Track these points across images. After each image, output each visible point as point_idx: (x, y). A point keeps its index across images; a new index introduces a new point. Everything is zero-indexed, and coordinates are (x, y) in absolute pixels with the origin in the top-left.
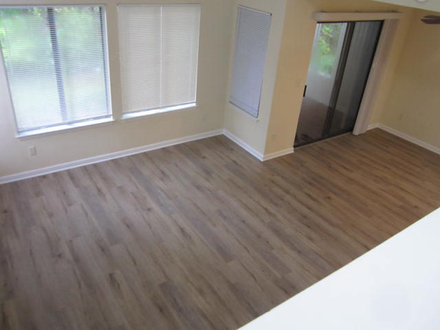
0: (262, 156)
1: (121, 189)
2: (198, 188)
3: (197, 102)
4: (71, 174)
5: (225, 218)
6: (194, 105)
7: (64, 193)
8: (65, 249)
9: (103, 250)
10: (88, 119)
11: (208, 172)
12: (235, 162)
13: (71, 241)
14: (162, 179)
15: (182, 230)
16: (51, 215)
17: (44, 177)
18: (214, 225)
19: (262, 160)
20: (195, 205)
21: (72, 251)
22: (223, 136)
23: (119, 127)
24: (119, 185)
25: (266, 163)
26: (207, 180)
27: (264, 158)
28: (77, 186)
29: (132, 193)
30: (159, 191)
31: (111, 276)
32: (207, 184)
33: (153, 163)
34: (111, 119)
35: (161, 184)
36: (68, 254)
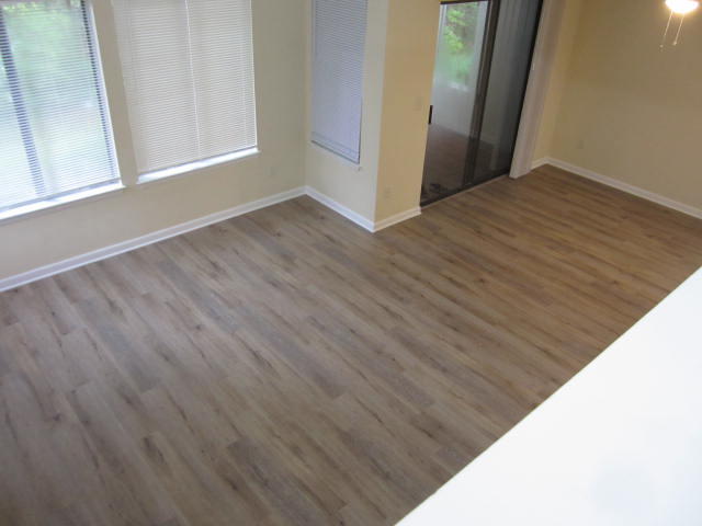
0: (372, 224)
1: (148, 298)
2: (275, 284)
3: (258, 147)
4: (60, 281)
5: (322, 328)
6: (255, 150)
7: (53, 314)
8: (65, 407)
9: (130, 401)
10: (80, 189)
11: (288, 259)
12: (328, 237)
13: (74, 392)
14: (214, 276)
15: (256, 356)
16: (34, 353)
17: (16, 290)
18: (307, 342)
19: (372, 231)
20: (272, 312)
21: (77, 407)
22: (306, 198)
23: (134, 196)
24: (144, 292)
25: (379, 235)
26: (287, 270)
27: (375, 227)
28: (74, 300)
29: (167, 303)
30: (212, 295)
31: (147, 442)
32: (287, 277)
33: (197, 251)
34: (119, 185)
35: (211, 284)
36: (72, 417)
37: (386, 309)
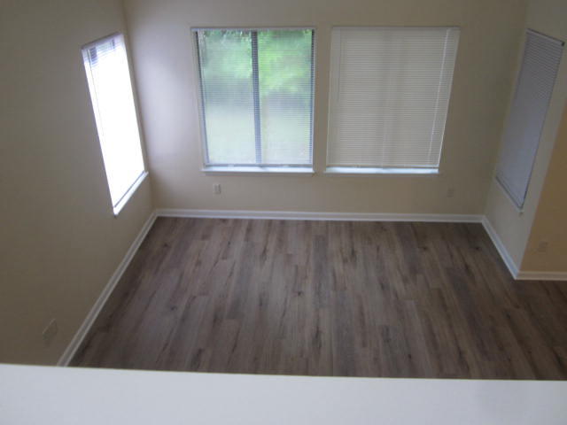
0: (518, 271)
1: (289, 257)
2: (384, 287)
3: (439, 168)
4: (251, 225)
5: (387, 340)
6: (436, 171)
7: (229, 243)
8: (182, 305)
9: (216, 320)
11: (414, 270)
12: (467, 267)
13: (195, 297)
14: (345, 261)
16: (199, 263)
17: (224, 221)
18: (364, 345)
19: (515, 277)
20: (361, 308)
21: (188, 307)
22: (480, 226)
23: (318, 180)
24: (290, 252)
25: (520, 285)
26: (405, 280)
27: (519, 275)
28: (247, 239)
29: (297, 267)
30: (330, 275)
31: (200, 351)
32: (397, 284)
33: (351, 237)
34: (310, 170)
35: (338, 266)
36: (180, 312)
37: (461, 353)
